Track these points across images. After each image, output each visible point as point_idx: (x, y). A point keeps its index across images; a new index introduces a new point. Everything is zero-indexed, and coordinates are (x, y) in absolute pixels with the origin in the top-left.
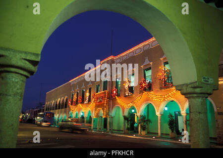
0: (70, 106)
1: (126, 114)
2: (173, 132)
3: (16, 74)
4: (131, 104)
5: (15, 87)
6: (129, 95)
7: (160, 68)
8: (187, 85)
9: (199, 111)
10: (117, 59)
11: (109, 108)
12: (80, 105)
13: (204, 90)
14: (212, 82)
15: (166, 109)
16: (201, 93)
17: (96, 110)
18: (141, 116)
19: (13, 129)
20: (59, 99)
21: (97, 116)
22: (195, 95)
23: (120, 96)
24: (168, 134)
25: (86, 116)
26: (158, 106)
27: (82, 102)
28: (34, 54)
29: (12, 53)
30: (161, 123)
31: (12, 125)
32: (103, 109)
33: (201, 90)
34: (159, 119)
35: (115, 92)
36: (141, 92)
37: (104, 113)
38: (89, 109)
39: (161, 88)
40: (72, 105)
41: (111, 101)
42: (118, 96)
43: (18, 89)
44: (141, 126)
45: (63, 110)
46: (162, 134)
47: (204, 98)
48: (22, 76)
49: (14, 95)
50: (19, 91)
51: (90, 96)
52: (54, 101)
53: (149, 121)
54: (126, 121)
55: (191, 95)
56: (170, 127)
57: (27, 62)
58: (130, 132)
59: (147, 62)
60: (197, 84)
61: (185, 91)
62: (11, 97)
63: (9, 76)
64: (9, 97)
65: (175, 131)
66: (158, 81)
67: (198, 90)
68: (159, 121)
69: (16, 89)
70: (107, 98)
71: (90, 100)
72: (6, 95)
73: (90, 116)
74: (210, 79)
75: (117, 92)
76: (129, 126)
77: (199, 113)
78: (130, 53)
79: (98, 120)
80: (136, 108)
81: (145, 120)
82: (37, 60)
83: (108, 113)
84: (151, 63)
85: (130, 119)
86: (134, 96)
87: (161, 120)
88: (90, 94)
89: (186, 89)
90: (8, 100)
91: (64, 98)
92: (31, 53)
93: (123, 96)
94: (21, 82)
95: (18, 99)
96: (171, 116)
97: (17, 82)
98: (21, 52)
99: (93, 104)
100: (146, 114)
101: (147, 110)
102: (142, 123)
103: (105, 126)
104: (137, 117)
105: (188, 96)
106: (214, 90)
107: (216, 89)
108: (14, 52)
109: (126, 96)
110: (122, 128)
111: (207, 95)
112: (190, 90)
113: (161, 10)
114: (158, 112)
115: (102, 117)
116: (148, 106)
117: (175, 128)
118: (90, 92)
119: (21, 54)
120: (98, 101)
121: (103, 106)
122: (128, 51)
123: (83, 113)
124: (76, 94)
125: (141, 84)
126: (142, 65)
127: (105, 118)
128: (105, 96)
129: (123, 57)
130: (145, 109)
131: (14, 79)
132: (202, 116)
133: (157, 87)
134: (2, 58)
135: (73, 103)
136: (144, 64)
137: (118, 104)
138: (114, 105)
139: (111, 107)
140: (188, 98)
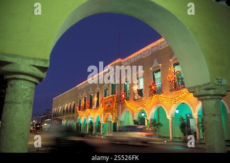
1: (136, 118)
2: (185, 135)
3: (26, 82)
4: (141, 108)
5: (25, 94)
6: (138, 99)
7: (170, 69)
8: (200, 87)
10: (125, 62)
11: (118, 113)
12: (88, 110)
13: (217, 92)
14: (226, 83)
15: (177, 112)
16: (215, 95)
17: (104, 115)
18: (151, 120)
19: (23, 138)
20: (66, 105)
21: (106, 121)
22: (208, 97)
23: (129, 100)
24: (180, 138)
25: (94, 121)
26: (169, 109)
27: (91, 107)
28: (43, 60)
29: (20, 59)
30: (172, 126)
31: (23, 133)
32: (112, 114)
33: (214, 92)
34: (170, 122)
35: (123, 96)
36: (151, 95)
37: (113, 118)
38: (98, 114)
39: (171, 91)
40: (79, 110)
41: (120, 105)
42: (127, 99)
43: (27, 97)
45: (71, 115)
46: (174, 138)
47: (218, 100)
48: (32, 83)
49: (24, 103)
50: (28, 99)
51: (98, 101)
52: (61, 107)
53: (160, 124)
55: (204, 97)
56: (182, 131)
57: (36, 69)
59: (156, 64)
60: (210, 85)
61: (198, 93)
62: (21, 105)
63: (18, 83)
64: (19, 106)
66: (168, 84)
67: (211, 92)
68: (170, 125)
69: (25, 96)
70: (116, 102)
71: (98, 105)
72: (16, 103)
73: (99, 122)
74: (224, 80)
75: (126, 96)
77: (214, 115)
78: (138, 55)
79: (108, 125)
80: (146, 112)
81: (155, 124)
82: (45, 66)
83: (117, 117)
84: (160, 65)
85: (140, 123)
86: (143, 99)
87: (172, 123)
88: (98, 99)
89: (199, 91)
90: (18, 108)
91: (72, 103)
92: (40, 59)
93: (132, 100)
94: (30, 89)
95: (27, 107)
96: (182, 119)
97: (26, 90)
98: (29, 58)
99: (101, 109)
100: (156, 118)
101: (157, 112)
102: (153, 127)
104: (148, 121)
105: (202, 98)
106: (228, 91)
108: (22, 58)
109: (135, 100)
111: (220, 97)
112: (203, 92)
114: (169, 115)
115: (111, 122)
116: (158, 109)
118: (98, 97)
119: (29, 61)
120: (107, 105)
121: (112, 111)
122: (136, 54)
123: (91, 118)
124: (84, 99)
125: (150, 87)
126: (151, 67)
127: (114, 123)
128: (114, 100)
129: (131, 59)
130: (155, 112)
131: (23, 87)
132: (216, 118)
133: (167, 89)
134: (10, 65)
135: (81, 108)
136: (153, 66)
137: (127, 108)
138: (124, 109)
139: (120, 111)
140: (202, 100)
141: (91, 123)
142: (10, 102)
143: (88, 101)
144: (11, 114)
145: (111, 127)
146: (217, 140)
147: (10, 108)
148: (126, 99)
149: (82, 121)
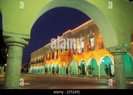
0: (46, 61)
1: (79, 65)
2: (108, 75)
3: (18, 47)
4: (82, 59)
6: (81, 54)
7: (99, 36)
8: (112, 48)
9: (120, 63)
10: (73, 32)
11: (69, 62)
12: (51, 60)
13: (122, 51)
14: (127, 46)
15: (103, 61)
16: (120, 53)
17: (61, 63)
18: (88, 66)
19: (17, 76)
20: (39, 57)
21: (62, 66)
22: (117, 54)
23: (75, 54)
24: (105, 76)
25: (55, 67)
26: (99, 60)
27: (53, 59)
28: (27, 35)
29: (15, 35)
31: (17, 74)
32: (66, 62)
33: (120, 51)
34: (99, 67)
35: (72, 52)
36: (88, 51)
37: (66, 65)
38: (57, 63)
39: (100, 49)
40: (47, 60)
41: (70, 57)
43: (19, 54)
44: (89, 72)
45: (42, 63)
46: (101, 76)
47: (122, 55)
48: (21, 47)
49: (17, 58)
50: (19, 55)
51: (57, 55)
52: (36, 59)
53: (93, 68)
54: (80, 69)
55: (115, 54)
56: (106, 72)
57: (23, 40)
58: (82, 76)
59: (91, 33)
60: (118, 47)
62: (16, 59)
63: (14, 47)
64: (15, 59)
65: (109, 74)
66: (98, 45)
67: (119, 51)
68: (99, 69)
69: (18, 54)
70: (68, 56)
71: (57, 57)
72: (13, 58)
73: (58, 67)
74: (126, 44)
75: (73, 52)
76: (81, 72)
77: (120, 64)
78: (81, 28)
79: (63, 69)
80: (85, 61)
81: (91, 68)
82: (28, 38)
83: (69, 64)
84: (94, 34)
85: (81, 68)
86: (84, 54)
87: (100, 68)
88: (57, 53)
89: (112, 50)
90: (14, 60)
91: (42, 56)
92: (25, 35)
93: (77, 54)
94: (20, 50)
95: (19, 60)
96: (106, 65)
97: (18, 51)
98: (19, 34)
99: (59, 59)
100: (91, 65)
101: (92, 61)
102: (89, 70)
103: (67, 73)
104: (86, 66)
106: (128, 50)
107: (129, 49)
108: (16, 34)
109: (79, 54)
110: (77, 74)
111: (124, 54)
112: (114, 51)
113: (96, 5)
114: (98, 63)
115: (65, 67)
116: (92, 59)
117: (109, 72)
118: (57, 52)
119: (19, 36)
120: (63, 57)
121: (66, 61)
122: (80, 27)
123: (53, 65)
124: (49, 54)
125: (88, 47)
126: (88, 35)
127: (67, 68)
128: (67, 54)
129: (76, 30)
130: (91, 61)
131: (16, 49)
132: (121, 65)
133: (97, 48)
134: (10, 38)
135: (48, 59)
136: (89, 34)
137: (74, 59)
138: (72, 59)
139: (70, 61)
140: (113, 55)
141: (53, 68)
142: (10, 58)
143: (51, 55)
144: (11, 64)
145: (65, 70)
146: (121, 77)
147: (11, 61)
148: (73, 54)
149: (48, 67)
